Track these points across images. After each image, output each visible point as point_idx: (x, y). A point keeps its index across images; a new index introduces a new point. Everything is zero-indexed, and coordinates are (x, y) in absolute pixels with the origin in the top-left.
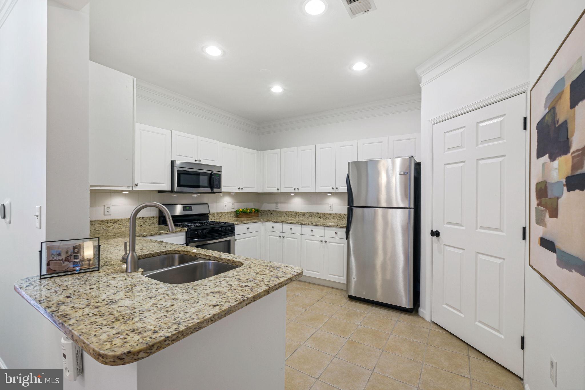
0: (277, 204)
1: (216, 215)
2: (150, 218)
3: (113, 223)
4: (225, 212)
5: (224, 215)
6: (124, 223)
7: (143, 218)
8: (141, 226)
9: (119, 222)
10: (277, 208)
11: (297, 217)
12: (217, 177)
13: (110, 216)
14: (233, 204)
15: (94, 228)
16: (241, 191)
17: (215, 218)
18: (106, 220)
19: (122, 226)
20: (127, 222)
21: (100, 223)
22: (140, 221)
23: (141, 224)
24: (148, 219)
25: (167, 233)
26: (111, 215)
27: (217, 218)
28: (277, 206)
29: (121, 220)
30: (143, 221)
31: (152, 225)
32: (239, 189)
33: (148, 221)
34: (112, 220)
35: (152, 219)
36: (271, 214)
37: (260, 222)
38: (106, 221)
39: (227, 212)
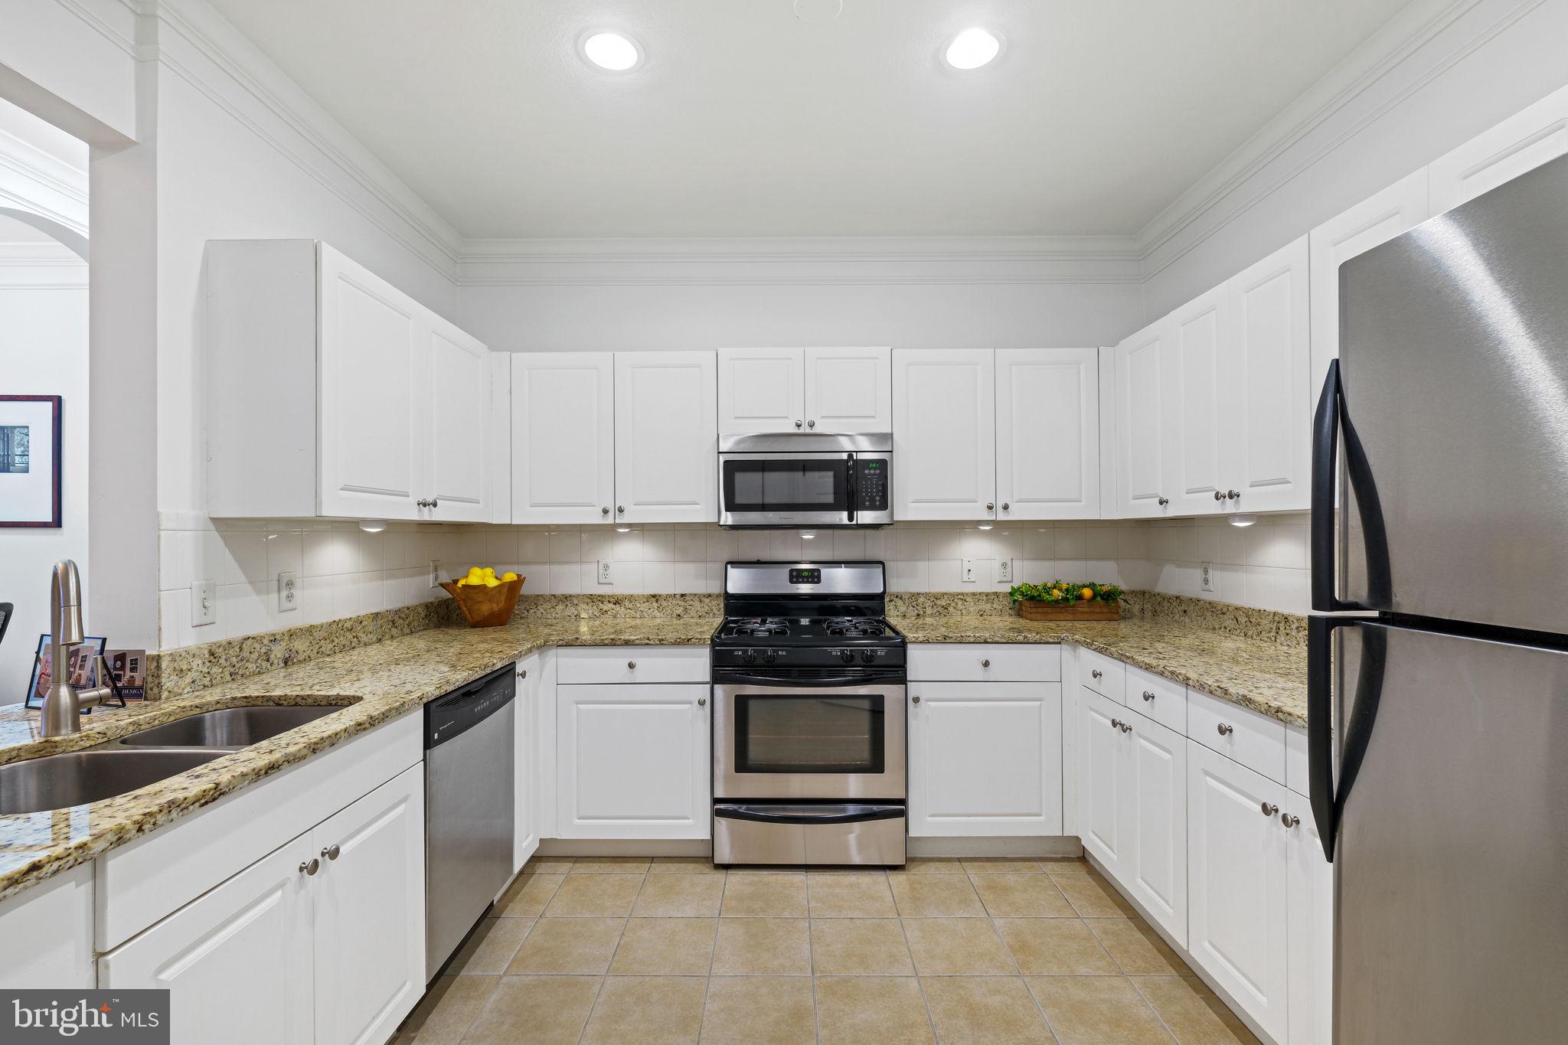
0: (1206, 572)
1: (921, 599)
2: (700, 597)
3: (615, 604)
4: (962, 594)
5: (960, 603)
6: (638, 605)
7: (682, 595)
8: (679, 615)
9: (627, 603)
10: (1206, 587)
11: (1282, 638)
12: (872, 472)
13: (611, 586)
14: (1004, 565)
15: (576, 613)
16: (1002, 516)
17: (922, 613)
18: (599, 596)
19: (633, 612)
20: (644, 602)
21: (589, 600)
22: (675, 602)
23: (678, 612)
24: (696, 598)
25: (647, 644)
26: (612, 584)
27: (929, 611)
28: (1206, 581)
29: (631, 598)
30: (683, 603)
31: (707, 615)
32: (990, 508)
33: (697, 604)
34: (612, 596)
35: (707, 600)
36: (1185, 611)
37: (1059, 643)
38: (599, 598)
39: (974, 594)
